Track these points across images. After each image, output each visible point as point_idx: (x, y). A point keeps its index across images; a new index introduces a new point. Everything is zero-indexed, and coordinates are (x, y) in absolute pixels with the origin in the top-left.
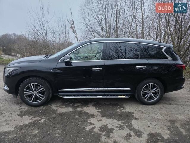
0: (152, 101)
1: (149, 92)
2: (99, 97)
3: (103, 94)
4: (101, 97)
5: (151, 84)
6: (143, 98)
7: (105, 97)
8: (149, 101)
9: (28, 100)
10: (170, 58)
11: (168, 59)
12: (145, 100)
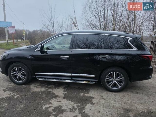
0: (117, 88)
1: (113, 80)
2: (66, 81)
3: (70, 78)
4: (69, 81)
5: (114, 72)
6: (107, 85)
7: (72, 82)
8: (113, 88)
9: (14, 79)
10: (135, 49)
11: (134, 49)
12: (110, 87)
